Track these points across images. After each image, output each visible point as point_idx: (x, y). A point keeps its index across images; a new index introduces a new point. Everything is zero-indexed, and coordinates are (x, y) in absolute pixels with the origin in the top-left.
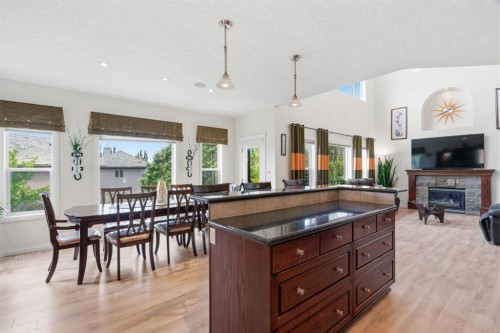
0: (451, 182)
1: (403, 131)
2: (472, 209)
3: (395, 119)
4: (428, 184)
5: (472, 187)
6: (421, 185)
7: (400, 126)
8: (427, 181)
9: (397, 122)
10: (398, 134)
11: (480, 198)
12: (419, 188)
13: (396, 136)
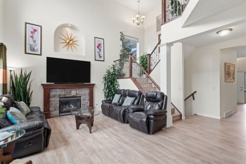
0: (74, 93)
1: (38, 47)
2: (85, 109)
3: (29, 34)
4: (60, 95)
5: (85, 95)
6: (54, 96)
7: (35, 42)
8: (58, 93)
9: (32, 37)
10: (33, 49)
11: (88, 102)
12: (52, 99)
13: (30, 51)
